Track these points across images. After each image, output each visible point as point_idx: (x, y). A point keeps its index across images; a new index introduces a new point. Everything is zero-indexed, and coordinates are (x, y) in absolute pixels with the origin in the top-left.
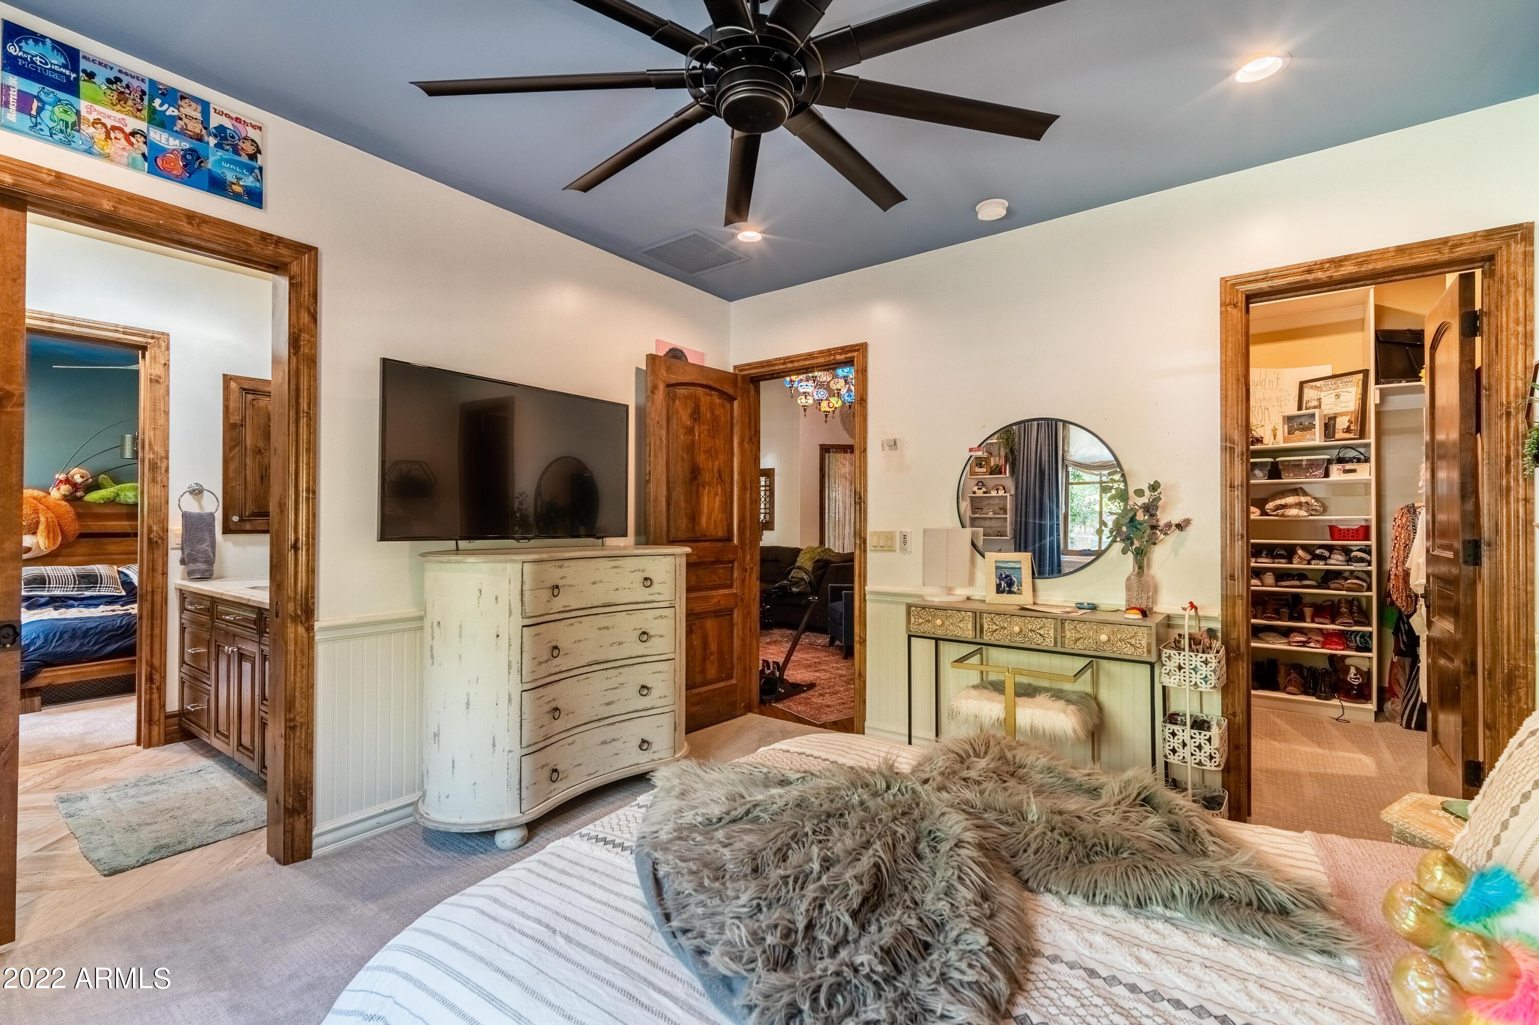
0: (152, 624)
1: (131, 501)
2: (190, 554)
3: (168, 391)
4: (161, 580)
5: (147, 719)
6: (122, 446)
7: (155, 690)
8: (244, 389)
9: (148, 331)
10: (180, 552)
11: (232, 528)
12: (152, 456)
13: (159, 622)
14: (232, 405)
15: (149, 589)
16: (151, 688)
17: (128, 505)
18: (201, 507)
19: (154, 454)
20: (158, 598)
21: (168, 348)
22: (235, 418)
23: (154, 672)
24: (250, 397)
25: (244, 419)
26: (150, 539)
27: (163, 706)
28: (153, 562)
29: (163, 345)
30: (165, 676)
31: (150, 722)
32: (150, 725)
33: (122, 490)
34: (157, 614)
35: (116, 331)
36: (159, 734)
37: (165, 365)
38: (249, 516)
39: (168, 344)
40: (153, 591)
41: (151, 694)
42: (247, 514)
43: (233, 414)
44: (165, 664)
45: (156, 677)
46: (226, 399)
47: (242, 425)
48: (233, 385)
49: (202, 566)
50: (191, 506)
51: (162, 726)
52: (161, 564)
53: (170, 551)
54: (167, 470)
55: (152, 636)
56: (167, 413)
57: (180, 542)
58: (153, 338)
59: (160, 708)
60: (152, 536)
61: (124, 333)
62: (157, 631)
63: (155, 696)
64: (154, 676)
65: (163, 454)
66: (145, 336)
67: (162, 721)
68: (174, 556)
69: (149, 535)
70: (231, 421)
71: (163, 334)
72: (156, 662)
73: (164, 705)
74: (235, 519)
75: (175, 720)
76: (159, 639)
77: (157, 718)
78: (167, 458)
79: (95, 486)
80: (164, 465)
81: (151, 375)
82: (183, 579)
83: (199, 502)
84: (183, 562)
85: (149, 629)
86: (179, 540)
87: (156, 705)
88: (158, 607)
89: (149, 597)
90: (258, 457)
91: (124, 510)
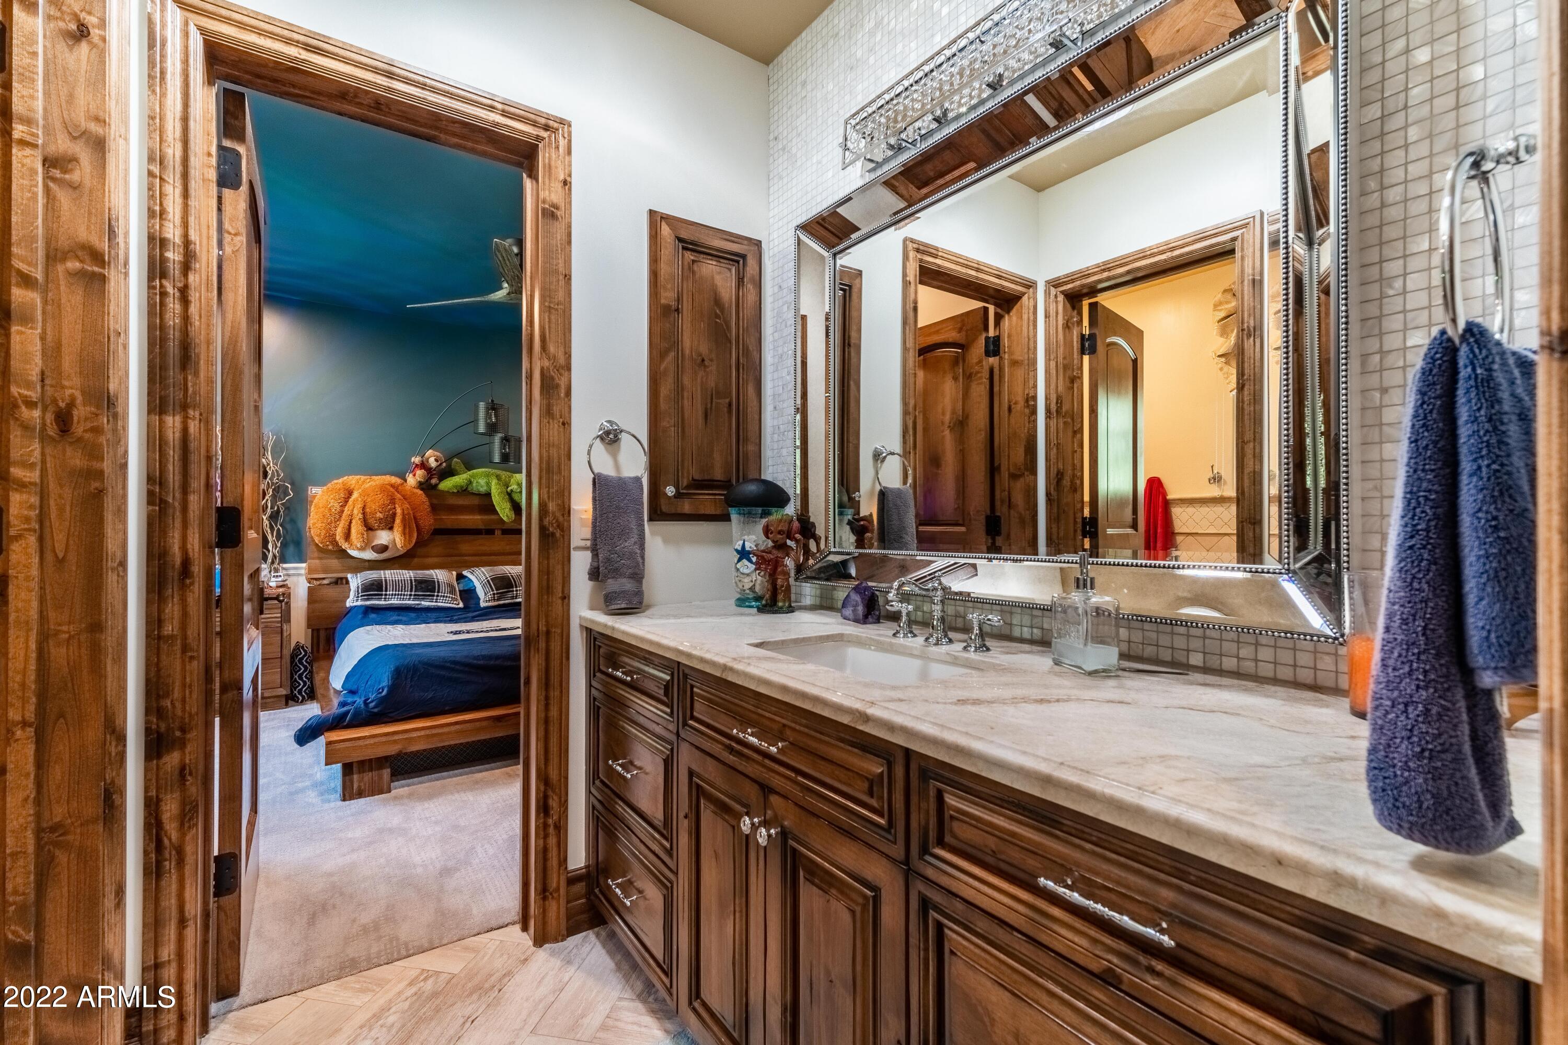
0: (547, 698)
1: (483, 489)
2: (608, 560)
3: (569, 235)
4: (560, 608)
5: (540, 887)
6: (476, 421)
7: (551, 830)
8: (680, 240)
9: (538, 114)
10: (588, 554)
11: (665, 508)
12: (546, 363)
13: (557, 693)
14: (664, 269)
15: (543, 628)
16: (546, 826)
17: (479, 495)
18: (617, 466)
19: (549, 359)
20: (555, 646)
21: (569, 152)
22: (668, 297)
23: (550, 793)
24: (689, 256)
25: (679, 300)
26: (543, 529)
27: (563, 861)
28: (548, 573)
29: (562, 143)
30: (566, 801)
31: (544, 892)
32: (544, 898)
33: (473, 476)
34: (555, 679)
35: (492, 108)
36: (558, 918)
37: (565, 183)
38: (687, 487)
39: (570, 141)
40: (548, 633)
41: (546, 836)
42: (685, 484)
43: (665, 289)
44: (566, 778)
45: (553, 803)
46: (654, 259)
47: (677, 310)
48: (665, 230)
49: (627, 585)
50: (605, 465)
51: (563, 901)
52: (560, 580)
53: (573, 552)
54: (568, 393)
55: (547, 721)
56: (568, 278)
57: (589, 536)
58: (546, 128)
59: (560, 865)
60: (546, 522)
61: (504, 114)
62: (554, 712)
63: (552, 841)
64: (551, 802)
65: (562, 361)
66: (534, 124)
67: (562, 891)
68: (580, 562)
69: (541, 519)
70: (663, 301)
71: (562, 122)
72: (554, 774)
73: (565, 860)
74: (670, 491)
75: (580, 887)
76: (557, 726)
77: (554, 885)
78: (569, 369)
79: (446, 473)
80: (563, 383)
81: (544, 202)
82: (592, 608)
83: (614, 455)
84: (594, 574)
85: (542, 707)
86: (587, 532)
87: (553, 862)
88: (555, 664)
89: (542, 645)
90: (701, 373)
91: (475, 501)
